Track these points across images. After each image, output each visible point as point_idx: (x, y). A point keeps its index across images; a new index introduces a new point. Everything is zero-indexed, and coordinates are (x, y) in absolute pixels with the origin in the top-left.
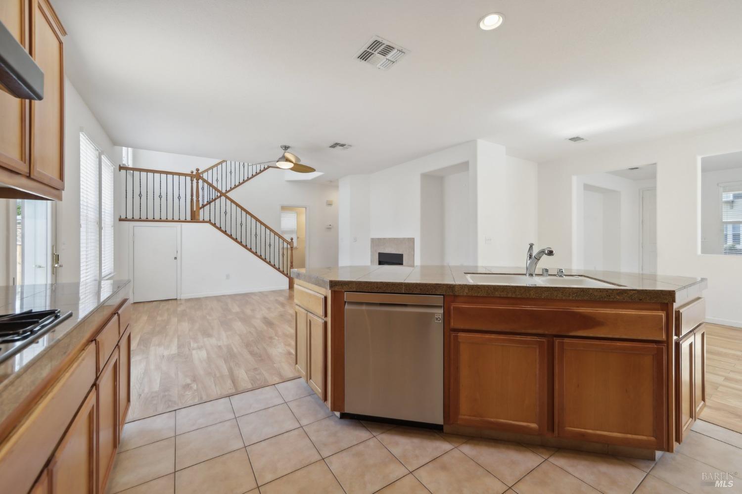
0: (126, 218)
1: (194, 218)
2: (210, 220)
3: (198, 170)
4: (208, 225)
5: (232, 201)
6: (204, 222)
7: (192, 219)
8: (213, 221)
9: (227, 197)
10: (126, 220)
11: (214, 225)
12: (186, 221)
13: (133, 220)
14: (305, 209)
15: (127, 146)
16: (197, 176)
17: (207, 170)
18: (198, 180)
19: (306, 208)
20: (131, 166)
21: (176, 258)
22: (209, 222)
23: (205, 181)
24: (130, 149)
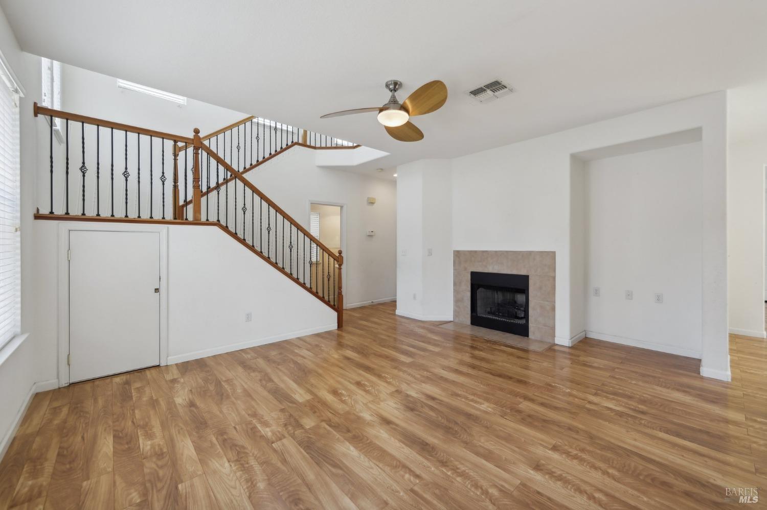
0: (52, 213)
1: (179, 217)
2: (218, 221)
3: (197, 131)
4: (216, 229)
5: (255, 190)
6: (208, 223)
7: (175, 218)
8: (223, 223)
9: (246, 183)
10: (51, 216)
11: (226, 229)
12: (163, 222)
13: (67, 217)
14: (339, 208)
15: (52, 57)
16: (197, 143)
17: (216, 134)
18: (196, 149)
19: (342, 207)
20: (57, 107)
21: (157, 290)
22: (217, 224)
23: (210, 153)
24: (57, 64)
